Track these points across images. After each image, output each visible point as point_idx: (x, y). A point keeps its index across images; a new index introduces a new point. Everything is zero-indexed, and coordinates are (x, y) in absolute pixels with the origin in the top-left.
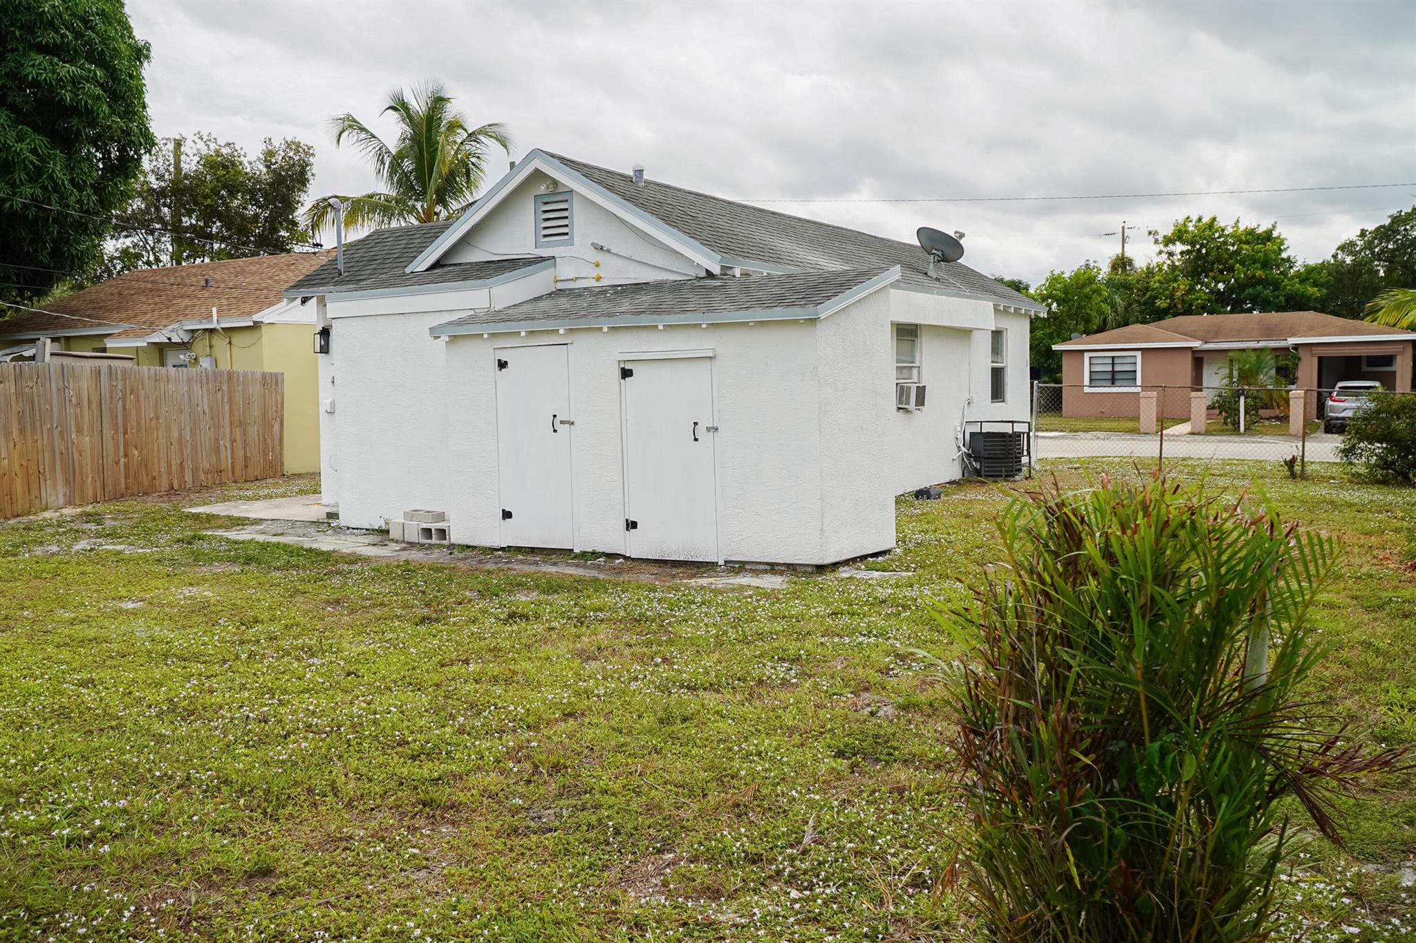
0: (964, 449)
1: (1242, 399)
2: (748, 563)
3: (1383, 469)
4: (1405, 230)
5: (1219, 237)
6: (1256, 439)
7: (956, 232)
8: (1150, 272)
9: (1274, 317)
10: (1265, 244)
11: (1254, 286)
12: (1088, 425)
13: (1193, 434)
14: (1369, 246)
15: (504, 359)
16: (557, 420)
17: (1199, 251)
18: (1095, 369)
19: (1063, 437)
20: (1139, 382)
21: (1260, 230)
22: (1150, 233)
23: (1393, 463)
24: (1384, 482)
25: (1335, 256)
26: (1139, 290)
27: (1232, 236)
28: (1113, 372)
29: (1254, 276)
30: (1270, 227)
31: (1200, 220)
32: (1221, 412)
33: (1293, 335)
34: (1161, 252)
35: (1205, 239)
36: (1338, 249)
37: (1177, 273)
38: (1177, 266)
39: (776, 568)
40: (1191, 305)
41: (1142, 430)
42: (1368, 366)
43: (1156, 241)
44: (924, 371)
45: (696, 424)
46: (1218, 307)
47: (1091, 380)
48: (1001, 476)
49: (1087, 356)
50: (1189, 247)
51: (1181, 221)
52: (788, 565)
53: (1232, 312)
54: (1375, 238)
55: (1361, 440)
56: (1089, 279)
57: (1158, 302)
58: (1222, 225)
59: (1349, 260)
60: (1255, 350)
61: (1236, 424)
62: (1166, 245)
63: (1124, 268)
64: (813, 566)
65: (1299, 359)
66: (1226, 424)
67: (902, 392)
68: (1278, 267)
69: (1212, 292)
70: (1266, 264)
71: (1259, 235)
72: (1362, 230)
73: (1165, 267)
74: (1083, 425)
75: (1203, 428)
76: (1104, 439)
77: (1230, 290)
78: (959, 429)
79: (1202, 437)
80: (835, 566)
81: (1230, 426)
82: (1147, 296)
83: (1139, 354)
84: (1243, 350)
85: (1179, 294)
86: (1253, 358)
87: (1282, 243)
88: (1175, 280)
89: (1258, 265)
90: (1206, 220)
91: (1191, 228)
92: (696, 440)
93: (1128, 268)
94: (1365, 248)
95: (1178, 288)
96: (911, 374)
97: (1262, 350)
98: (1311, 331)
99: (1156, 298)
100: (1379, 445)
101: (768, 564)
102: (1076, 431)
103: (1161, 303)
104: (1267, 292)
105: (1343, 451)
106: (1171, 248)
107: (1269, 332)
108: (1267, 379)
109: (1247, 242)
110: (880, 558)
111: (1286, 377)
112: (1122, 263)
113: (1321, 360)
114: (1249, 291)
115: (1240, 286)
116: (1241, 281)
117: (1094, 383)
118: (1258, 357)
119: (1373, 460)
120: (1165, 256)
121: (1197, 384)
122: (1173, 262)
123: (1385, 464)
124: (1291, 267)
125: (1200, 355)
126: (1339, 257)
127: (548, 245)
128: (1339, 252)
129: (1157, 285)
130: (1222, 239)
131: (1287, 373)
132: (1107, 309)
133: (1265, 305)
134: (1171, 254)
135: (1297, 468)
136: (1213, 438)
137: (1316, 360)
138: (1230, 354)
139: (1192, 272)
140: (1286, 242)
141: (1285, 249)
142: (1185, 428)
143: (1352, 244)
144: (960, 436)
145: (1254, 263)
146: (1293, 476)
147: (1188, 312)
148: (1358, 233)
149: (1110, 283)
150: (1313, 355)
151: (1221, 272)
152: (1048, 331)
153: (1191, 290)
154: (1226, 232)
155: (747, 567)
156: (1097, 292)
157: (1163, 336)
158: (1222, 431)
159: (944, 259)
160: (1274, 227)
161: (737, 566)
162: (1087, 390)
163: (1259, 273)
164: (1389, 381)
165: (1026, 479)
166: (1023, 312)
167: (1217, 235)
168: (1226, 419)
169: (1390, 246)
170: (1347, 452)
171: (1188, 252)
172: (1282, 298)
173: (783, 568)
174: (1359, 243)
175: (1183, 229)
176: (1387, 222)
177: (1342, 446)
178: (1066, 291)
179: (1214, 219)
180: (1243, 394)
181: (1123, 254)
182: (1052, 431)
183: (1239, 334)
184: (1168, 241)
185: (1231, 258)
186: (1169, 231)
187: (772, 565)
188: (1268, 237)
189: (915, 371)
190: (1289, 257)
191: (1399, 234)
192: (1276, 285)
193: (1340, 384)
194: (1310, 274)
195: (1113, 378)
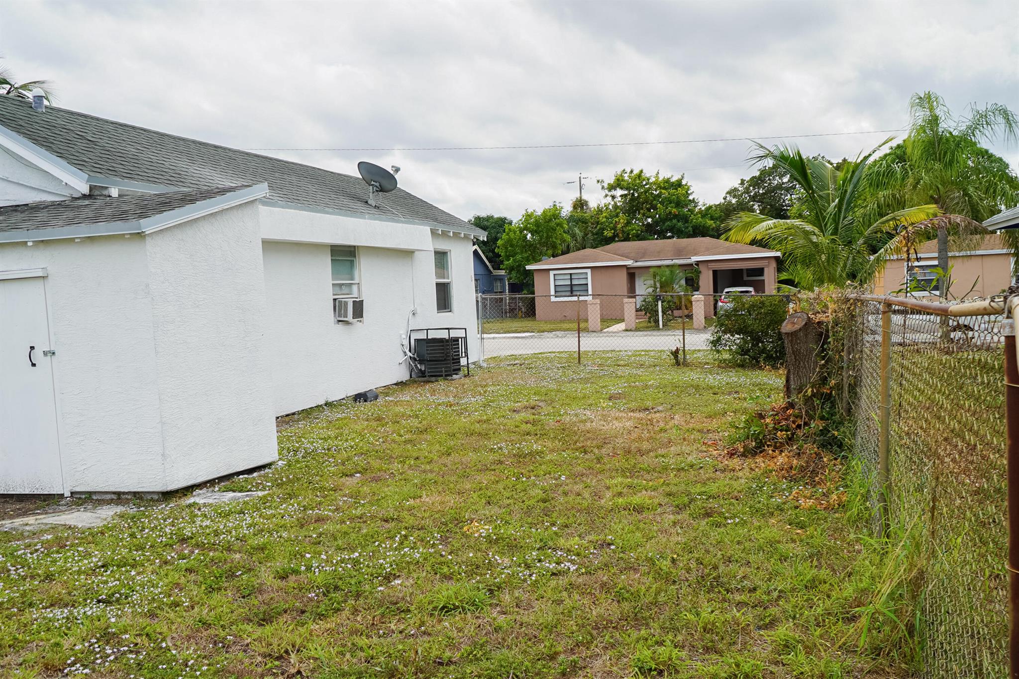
0: (409, 354)
1: (660, 303)
2: (95, 493)
3: (741, 355)
4: (769, 179)
5: (646, 185)
6: (670, 333)
7: (393, 167)
8: (600, 211)
9: (685, 241)
10: (677, 189)
11: (671, 220)
12: (552, 326)
13: (627, 330)
14: (747, 191)
17: (633, 194)
18: (558, 283)
19: (532, 337)
20: (590, 292)
21: (673, 180)
22: (598, 181)
23: (748, 350)
24: (742, 366)
25: (725, 199)
26: (592, 224)
27: (655, 183)
28: (571, 285)
29: (670, 213)
30: (680, 177)
31: (632, 172)
32: (646, 314)
33: (695, 254)
34: (606, 196)
35: (636, 186)
36: (727, 193)
37: (618, 210)
38: (618, 207)
39: (123, 497)
40: (628, 234)
41: (590, 329)
42: (748, 276)
43: (603, 188)
44: (363, 288)
45: (32, 348)
46: (647, 235)
47: (556, 292)
48: (441, 376)
49: (552, 273)
50: (626, 192)
51: (619, 173)
52: (135, 494)
53: (657, 239)
54: (750, 186)
55: (725, 332)
56: (554, 215)
57: (606, 233)
58: (648, 175)
59: (734, 201)
60: (668, 266)
61: (657, 321)
62: (610, 191)
63: (582, 207)
64: (158, 493)
65: (700, 272)
66: (650, 322)
67: (338, 307)
68: (686, 205)
69: (643, 225)
70: (678, 204)
71: (673, 183)
72: (742, 180)
73: (611, 207)
74: (549, 326)
75: (633, 326)
76: (561, 337)
77: (656, 223)
78: (404, 336)
79: (632, 333)
80: (188, 490)
81: (653, 324)
82: (598, 228)
83: (590, 270)
84: (659, 267)
85: (619, 226)
86: (668, 272)
87: (688, 189)
88: (617, 216)
89: (672, 205)
90: (636, 172)
91: (626, 178)
92: (34, 365)
93: (585, 207)
94: (744, 192)
95: (619, 222)
96: (351, 290)
97: (672, 266)
98: (708, 251)
99: (603, 229)
100: (738, 336)
101: (114, 493)
102: (543, 332)
103: (608, 233)
104: (680, 224)
105: (712, 342)
106: (613, 193)
107: (679, 253)
108: (679, 288)
109: (665, 188)
110: (255, 474)
111: (692, 285)
112: (580, 204)
113: (715, 273)
114: (668, 223)
115: (663, 220)
116: (662, 217)
117: (558, 294)
118: (671, 271)
119: (734, 348)
120: (609, 199)
121: (632, 292)
122: (615, 203)
123: (743, 351)
124: (695, 207)
125: (632, 271)
126: (728, 199)
128: (728, 195)
129: (604, 220)
130: (648, 186)
131: (693, 284)
132: (567, 237)
133: (680, 234)
134: (613, 197)
135: (681, 356)
136: (641, 333)
137: (711, 273)
138: (652, 270)
139: (629, 210)
140: (691, 188)
141: (691, 193)
142: (621, 326)
143: (736, 190)
144: (406, 343)
145: (671, 203)
146: (678, 363)
147: (627, 239)
148: (740, 182)
149: (571, 219)
150: (709, 269)
151: (649, 210)
152: (525, 255)
153: (628, 223)
154: (651, 181)
155: (94, 498)
156: (560, 225)
157: (606, 257)
158: (647, 327)
159: (382, 189)
160: (683, 177)
161: (84, 496)
162: (553, 299)
163: (674, 210)
164: (759, 287)
165: (465, 376)
166: (462, 235)
167: (644, 183)
168: (650, 318)
169: (761, 192)
170: (716, 343)
171: (626, 195)
172: (690, 229)
173: (129, 497)
174: (740, 189)
175: (621, 178)
176: (757, 174)
177: (712, 339)
178: (537, 224)
179: (641, 171)
180: (660, 299)
181: (581, 197)
182: (524, 332)
183: (658, 255)
184: (612, 188)
185: (654, 200)
186: (611, 180)
187: (119, 494)
188: (679, 184)
189: (355, 288)
190: (694, 199)
191: (766, 183)
192: (686, 219)
193: (727, 290)
194: (708, 212)
195: (572, 290)
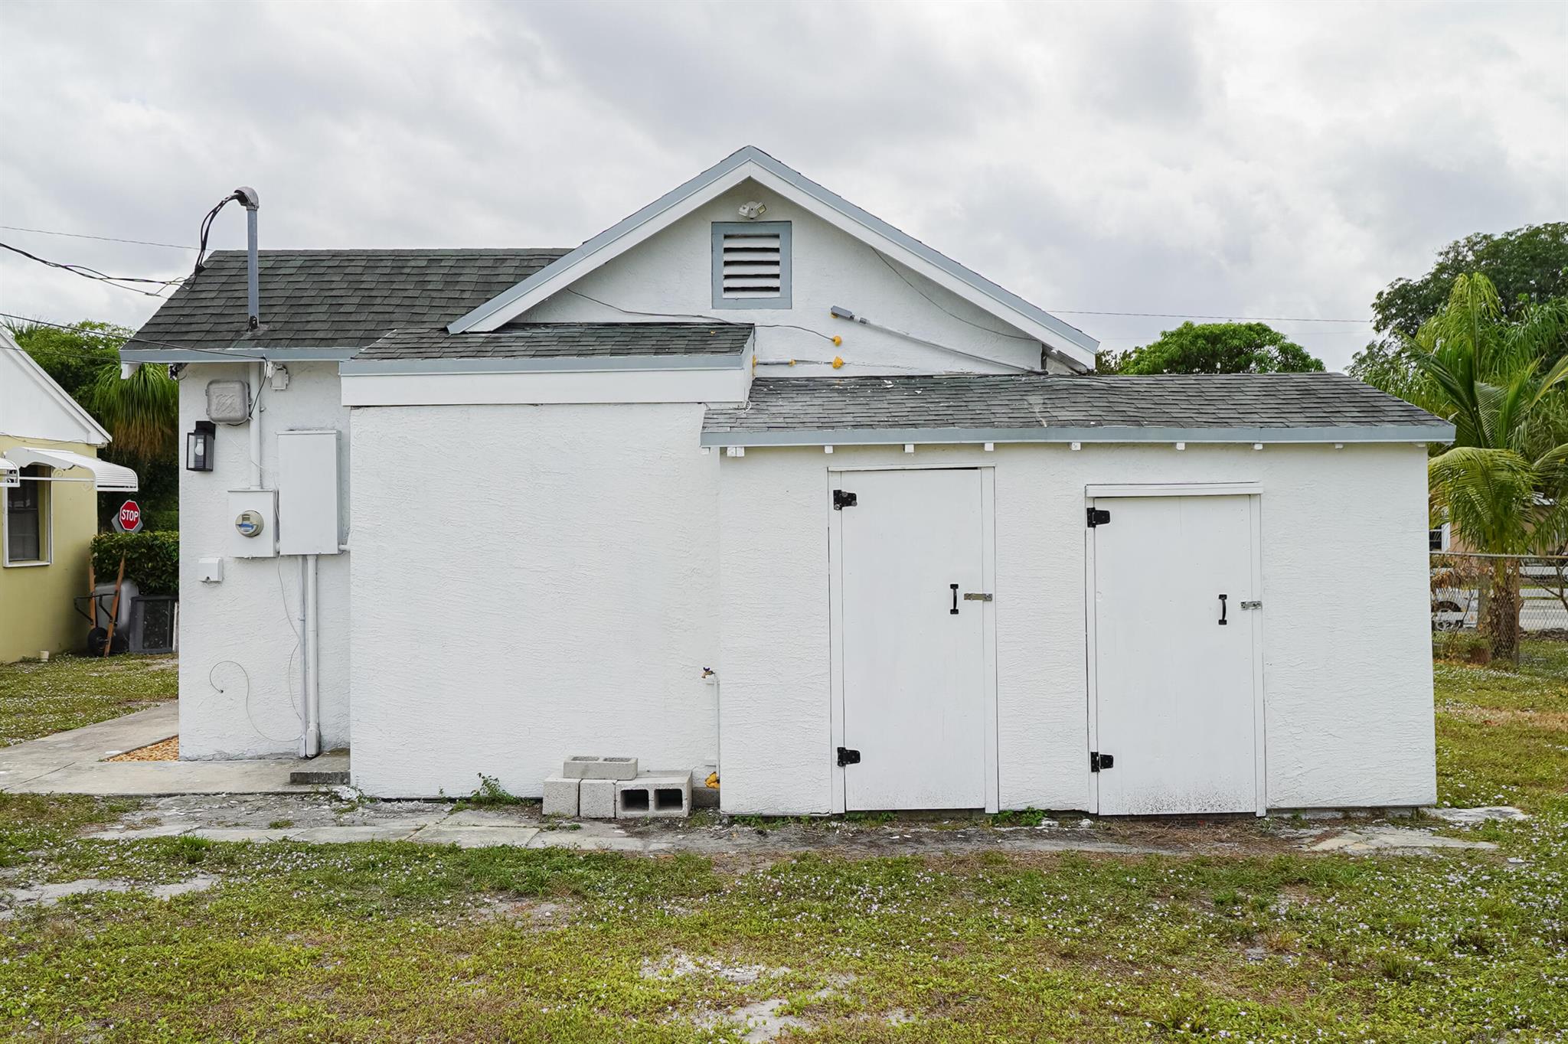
15: (846, 489)
16: (960, 593)
45: (1225, 597)
52: (1372, 810)
64: (1413, 807)
92: (1224, 622)
127: (737, 305)
155: (1304, 817)
161: (1287, 816)
